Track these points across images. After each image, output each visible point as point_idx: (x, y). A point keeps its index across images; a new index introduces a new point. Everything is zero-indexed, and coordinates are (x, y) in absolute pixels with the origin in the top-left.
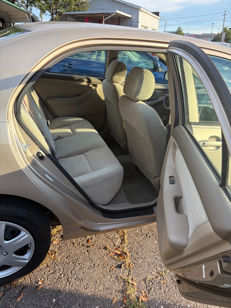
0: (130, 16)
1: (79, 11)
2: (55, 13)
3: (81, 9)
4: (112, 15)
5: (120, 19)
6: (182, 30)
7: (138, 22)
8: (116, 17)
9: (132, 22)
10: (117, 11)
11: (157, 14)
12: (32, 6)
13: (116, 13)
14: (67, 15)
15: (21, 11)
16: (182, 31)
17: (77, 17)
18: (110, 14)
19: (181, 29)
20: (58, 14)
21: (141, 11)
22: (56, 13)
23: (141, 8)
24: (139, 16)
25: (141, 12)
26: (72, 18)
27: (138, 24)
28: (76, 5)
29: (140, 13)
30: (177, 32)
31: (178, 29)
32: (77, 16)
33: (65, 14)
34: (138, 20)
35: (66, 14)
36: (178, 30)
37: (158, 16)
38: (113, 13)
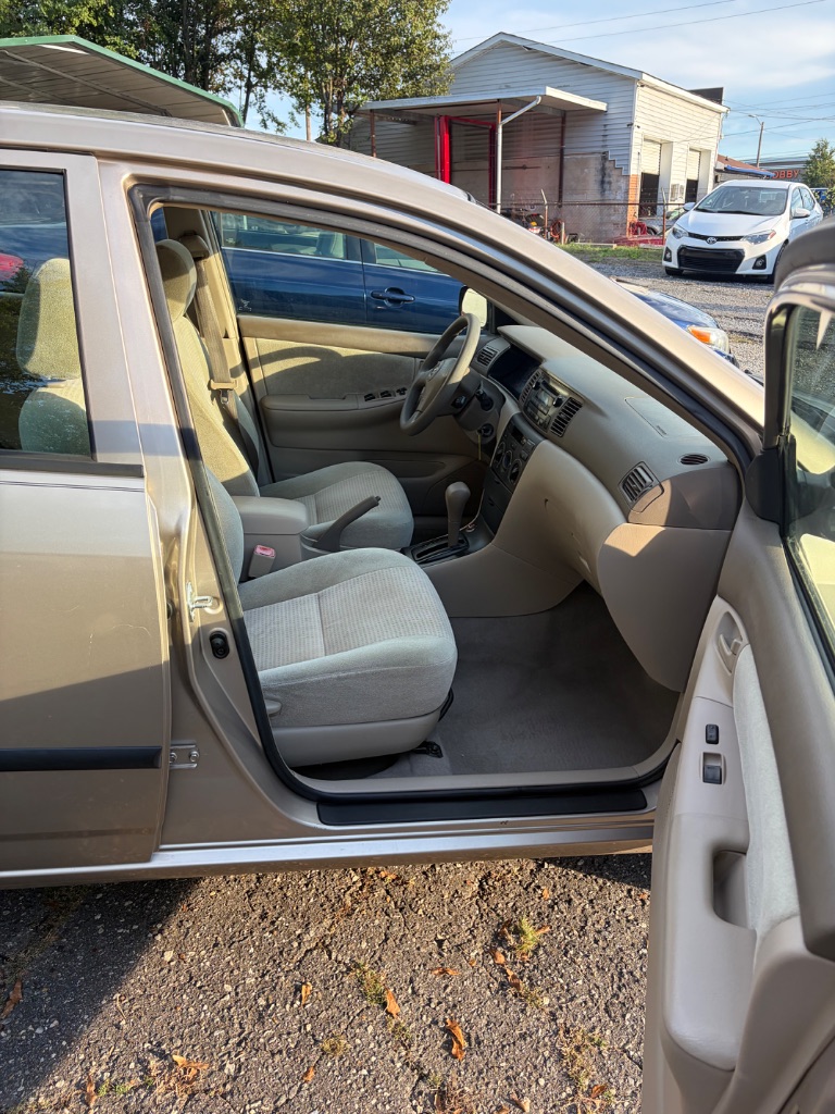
0: (601, 106)
1: (417, 95)
2: (336, 107)
3: (425, 91)
4: (529, 103)
5: (567, 119)
6: (832, 152)
7: (632, 124)
8: (550, 112)
9: (608, 128)
10: (548, 88)
12: (266, 87)
13: (544, 97)
14: (378, 111)
15: (206, 103)
16: (830, 157)
17: (412, 118)
18: (522, 102)
19: (828, 150)
20: (346, 112)
21: (642, 86)
22: (339, 108)
23: (645, 77)
24: (637, 103)
25: (645, 88)
26: (397, 121)
27: (630, 134)
28: (409, 77)
29: (641, 94)
30: (814, 157)
31: (815, 146)
32: (415, 114)
33: (369, 108)
34: (631, 117)
35: (371, 110)
36: (817, 151)
37: (719, 101)
38: (534, 98)
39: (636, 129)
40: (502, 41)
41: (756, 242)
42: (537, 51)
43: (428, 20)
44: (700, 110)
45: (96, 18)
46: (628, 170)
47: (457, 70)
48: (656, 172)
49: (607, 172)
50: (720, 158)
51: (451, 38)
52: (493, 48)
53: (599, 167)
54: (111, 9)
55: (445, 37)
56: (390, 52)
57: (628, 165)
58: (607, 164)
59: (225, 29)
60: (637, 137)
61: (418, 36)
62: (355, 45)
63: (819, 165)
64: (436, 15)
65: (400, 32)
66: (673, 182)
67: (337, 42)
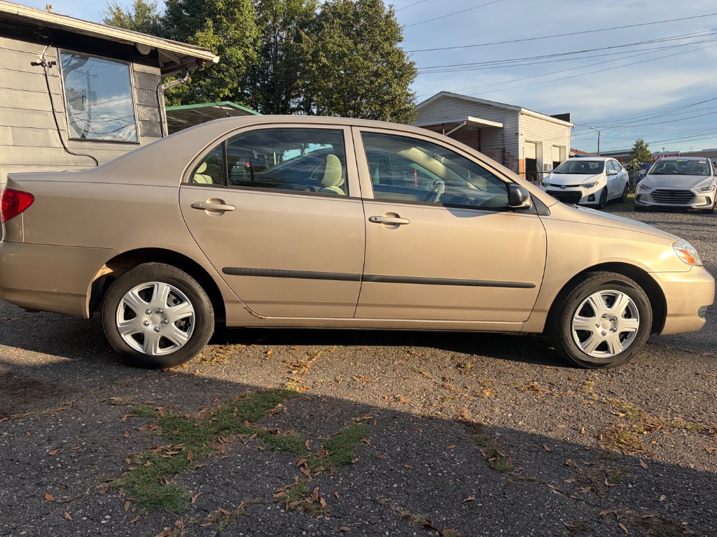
0: (500, 125)
4: (459, 125)
5: (481, 132)
6: (646, 146)
7: (518, 134)
8: (471, 129)
9: (504, 136)
10: (469, 117)
11: (566, 117)
13: (467, 121)
16: (646, 149)
18: (456, 124)
19: (644, 145)
23: (522, 110)
24: (519, 123)
25: (523, 115)
27: (517, 138)
29: (521, 118)
30: (635, 149)
31: (635, 143)
34: (518, 131)
36: (637, 145)
37: (568, 121)
38: (463, 122)
39: (520, 136)
40: (443, 96)
41: (588, 188)
42: (462, 100)
43: (404, 88)
44: (558, 125)
45: (231, 93)
46: (518, 157)
47: (418, 111)
48: (534, 158)
49: (506, 158)
50: (572, 150)
51: (416, 95)
52: (438, 99)
53: (501, 156)
54: (240, 88)
55: (413, 95)
56: (383, 104)
57: (517, 155)
58: (506, 154)
59: (295, 96)
60: (521, 140)
61: (399, 95)
62: (364, 101)
63: (639, 154)
64: (407, 85)
65: (388, 93)
66: (544, 163)
67: (355, 100)
